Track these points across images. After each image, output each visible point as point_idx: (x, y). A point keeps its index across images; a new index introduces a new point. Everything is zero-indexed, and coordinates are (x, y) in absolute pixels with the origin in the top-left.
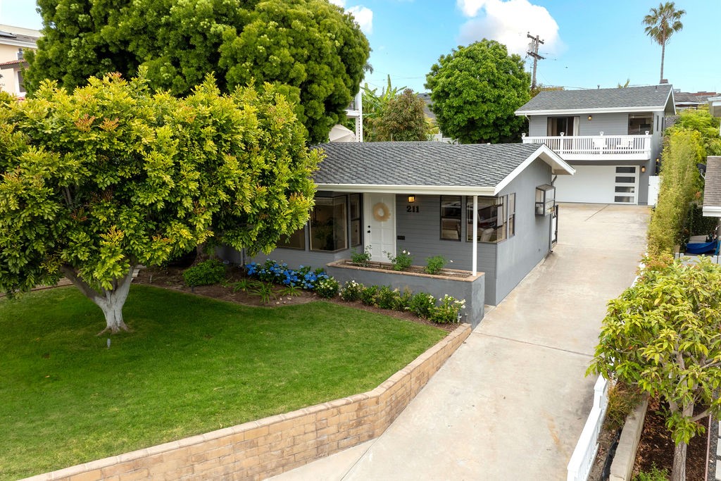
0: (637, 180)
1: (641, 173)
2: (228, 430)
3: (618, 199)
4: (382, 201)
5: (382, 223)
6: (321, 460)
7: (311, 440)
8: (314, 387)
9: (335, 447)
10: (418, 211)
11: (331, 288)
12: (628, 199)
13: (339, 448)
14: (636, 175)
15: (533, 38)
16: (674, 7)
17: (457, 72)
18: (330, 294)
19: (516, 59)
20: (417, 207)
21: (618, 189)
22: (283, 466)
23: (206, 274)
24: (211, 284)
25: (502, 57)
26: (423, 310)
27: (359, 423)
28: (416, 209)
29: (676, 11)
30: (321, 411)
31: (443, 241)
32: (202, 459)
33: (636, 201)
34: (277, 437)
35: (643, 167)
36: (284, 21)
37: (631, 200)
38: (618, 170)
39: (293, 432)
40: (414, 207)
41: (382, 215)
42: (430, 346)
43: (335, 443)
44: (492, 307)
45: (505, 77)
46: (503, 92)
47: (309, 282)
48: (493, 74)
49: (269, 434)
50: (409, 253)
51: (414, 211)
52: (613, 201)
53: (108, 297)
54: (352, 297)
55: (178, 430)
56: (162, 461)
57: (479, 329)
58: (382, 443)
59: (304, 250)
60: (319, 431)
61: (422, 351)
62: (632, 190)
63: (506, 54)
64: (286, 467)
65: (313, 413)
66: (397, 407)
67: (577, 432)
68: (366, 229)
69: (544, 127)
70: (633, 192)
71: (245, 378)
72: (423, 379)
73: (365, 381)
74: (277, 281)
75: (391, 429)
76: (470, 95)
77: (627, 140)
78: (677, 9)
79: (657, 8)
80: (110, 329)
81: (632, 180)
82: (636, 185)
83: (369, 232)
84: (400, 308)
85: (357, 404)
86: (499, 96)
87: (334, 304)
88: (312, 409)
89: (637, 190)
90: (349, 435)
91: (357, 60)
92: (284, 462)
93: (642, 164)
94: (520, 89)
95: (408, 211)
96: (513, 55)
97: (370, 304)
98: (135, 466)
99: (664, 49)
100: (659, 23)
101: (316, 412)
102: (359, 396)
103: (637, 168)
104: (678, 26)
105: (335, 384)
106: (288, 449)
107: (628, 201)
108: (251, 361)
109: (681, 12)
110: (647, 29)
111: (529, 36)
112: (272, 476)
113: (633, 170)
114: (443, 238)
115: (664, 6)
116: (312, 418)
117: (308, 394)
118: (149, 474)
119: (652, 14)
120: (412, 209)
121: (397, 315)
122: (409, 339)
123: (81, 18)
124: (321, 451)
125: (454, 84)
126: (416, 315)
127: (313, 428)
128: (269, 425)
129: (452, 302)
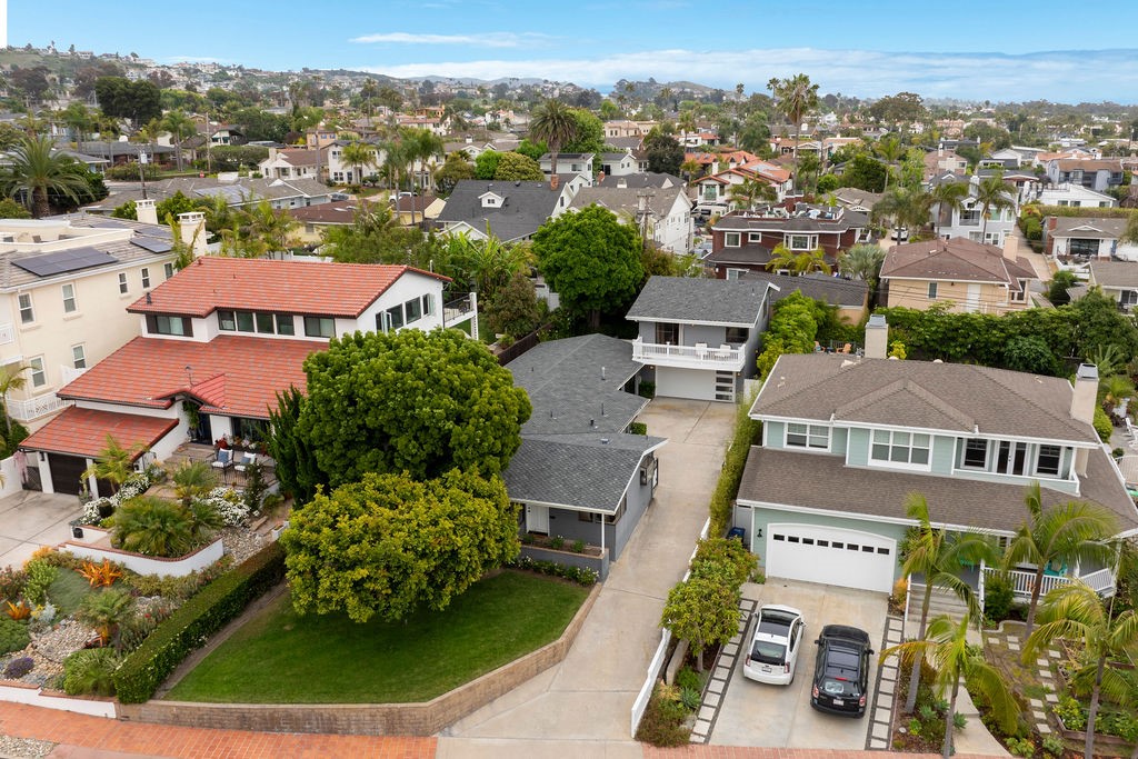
0: (734, 381)
1: (737, 376)
2: (502, 669)
3: (718, 397)
6: (539, 675)
7: (535, 667)
9: (544, 669)
13: (546, 669)
14: (734, 377)
16: (809, 80)
17: (568, 248)
21: (718, 388)
27: (554, 656)
30: (538, 653)
31: (581, 523)
32: (493, 682)
33: (734, 400)
34: (522, 667)
37: (729, 398)
39: (528, 664)
42: (582, 604)
44: (613, 563)
49: (519, 667)
50: (562, 537)
52: (714, 398)
54: (527, 567)
55: (479, 670)
56: (478, 686)
57: (606, 584)
58: (565, 664)
60: (537, 663)
62: (731, 389)
64: (525, 681)
66: (570, 643)
68: (527, 510)
69: (652, 333)
70: (732, 392)
72: (580, 625)
75: (568, 656)
78: (811, 82)
81: (730, 381)
82: (734, 386)
83: (530, 512)
84: (560, 575)
85: (553, 648)
88: (535, 653)
89: (735, 391)
90: (550, 662)
97: (540, 572)
98: (470, 689)
102: (554, 644)
106: (525, 673)
107: (727, 399)
112: (519, 685)
114: (581, 519)
116: (534, 657)
121: (558, 580)
124: (539, 671)
126: (570, 580)
127: (535, 661)
128: (519, 663)
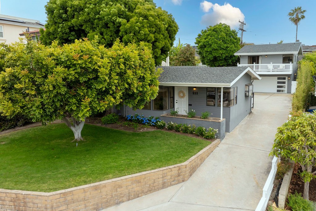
0: (286, 83)
1: (288, 80)
2: (130, 176)
3: (278, 91)
4: (182, 90)
5: (182, 99)
6: (164, 189)
7: (161, 180)
8: (161, 161)
9: (170, 184)
10: (197, 94)
11: (163, 125)
12: (283, 91)
13: (171, 185)
14: (286, 81)
15: (241, 22)
16: (301, 9)
17: (209, 37)
18: (162, 127)
19: (234, 32)
20: (197, 92)
21: (278, 87)
22: (150, 191)
23: (111, 119)
24: (113, 123)
25: (228, 31)
26: (201, 134)
27: (179, 175)
28: (196, 93)
29: (302, 11)
30: (164, 170)
31: (208, 106)
32: (120, 187)
33: (286, 92)
34: (148, 179)
35: (289, 77)
36: (146, 17)
37: (284, 91)
38: (279, 79)
39: (154, 178)
40: (195, 92)
41: (182, 95)
42: (204, 147)
43: (170, 183)
44: (228, 133)
45: (229, 39)
46: (229, 45)
47: (153, 122)
48: (224, 38)
49: (145, 178)
50: (194, 111)
51: (196, 94)
52: (276, 92)
53: (76, 127)
54: (171, 128)
55: (111, 176)
56: (106, 187)
57: (223, 141)
58: (188, 183)
59: (151, 110)
60: (164, 178)
61: (202, 149)
62: (284, 87)
63: (230, 30)
64: (151, 192)
65: (162, 170)
66: (193, 170)
67: (265, 180)
68: (175, 101)
69: (247, 60)
70: (285, 88)
71: (133, 158)
72: (202, 160)
73: (180, 159)
74: (140, 122)
75: (191, 178)
76: (215, 46)
77: (282, 66)
78: (302, 10)
79: (294, 9)
80: (76, 139)
81: (284, 83)
82: (286, 85)
83: (177, 103)
84: (191, 133)
85: (178, 168)
86: (227, 47)
87: (164, 131)
88: (161, 169)
89: (286, 87)
90: (175, 180)
91: (174, 32)
92: (150, 189)
93: (289, 76)
94: (236, 44)
95: (193, 94)
96: (233, 30)
97: (179, 131)
98: (96, 188)
99: (297, 27)
100: (295, 16)
101: (163, 170)
102: (179, 165)
103: (287, 78)
104: (303, 17)
105: (168, 160)
106: (152, 184)
107: (283, 92)
108: (134, 152)
109: (304, 11)
110: (290, 18)
111: (239, 22)
112: (146, 195)
113: (285, 79)
114: (208, 105)
115: (297, 8)
116: (161, 173)
117: (159, 164)
118: (101, 192)
119: (292, 12)
120: (195, 93)
121: (190, 135)
122: (196, 144)
123: (64, 16)
124: (164, 186)
125: (208, 42)
126: (198, 136)
127: (161, 176)
128: (145, 175)
129: (213, 130)
